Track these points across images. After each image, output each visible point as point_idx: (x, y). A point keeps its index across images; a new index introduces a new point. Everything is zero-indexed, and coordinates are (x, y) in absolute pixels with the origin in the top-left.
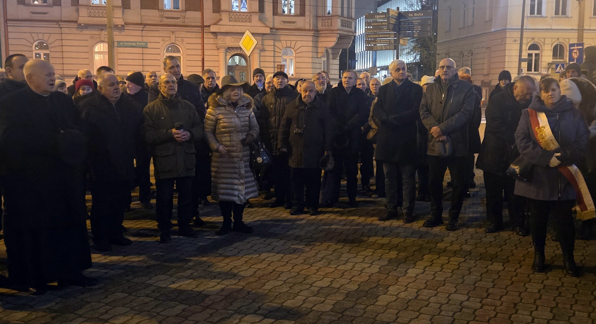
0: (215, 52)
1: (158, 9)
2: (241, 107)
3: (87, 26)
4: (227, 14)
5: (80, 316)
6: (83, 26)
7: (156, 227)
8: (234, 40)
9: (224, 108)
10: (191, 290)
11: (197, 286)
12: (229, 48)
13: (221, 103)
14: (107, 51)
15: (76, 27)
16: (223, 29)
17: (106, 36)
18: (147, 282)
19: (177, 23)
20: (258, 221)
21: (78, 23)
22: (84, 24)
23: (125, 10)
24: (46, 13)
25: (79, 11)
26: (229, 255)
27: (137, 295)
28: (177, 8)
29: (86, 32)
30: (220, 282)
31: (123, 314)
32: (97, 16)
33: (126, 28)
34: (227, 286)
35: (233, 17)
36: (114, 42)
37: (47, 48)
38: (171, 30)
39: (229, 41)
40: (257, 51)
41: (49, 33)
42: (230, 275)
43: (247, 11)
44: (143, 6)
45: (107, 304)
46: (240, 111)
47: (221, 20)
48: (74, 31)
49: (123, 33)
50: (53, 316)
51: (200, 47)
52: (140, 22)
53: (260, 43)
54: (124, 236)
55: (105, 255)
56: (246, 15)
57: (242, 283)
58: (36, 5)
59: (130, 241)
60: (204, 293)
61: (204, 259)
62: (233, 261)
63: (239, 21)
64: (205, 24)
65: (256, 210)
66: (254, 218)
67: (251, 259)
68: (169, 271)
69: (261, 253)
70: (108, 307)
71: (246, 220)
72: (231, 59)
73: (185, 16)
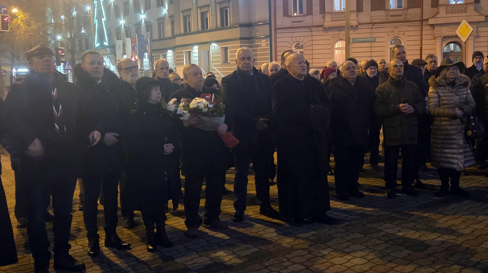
0: (433, 42)
1: (385, 10)
2: (458, 86)
3: (331, 29)
4: (445, 7)
5: (329, 247)
6: (327, 29)
7: (384, 185)
8: (450, 30)
9: (444, 88)
10: (415, 239)
11: (420, 236)
12: (445, 37)
13: (440, 84)
14: (345, 47)
15: (322, 30)
16: (440, 21)
17: (344, 35)
18: (378, 228)
19: (401, 20)
20: (474, 187)
21: (324, 26)
22: (328, 27)
23: (359, 13)
24: (302, 22)
25: (325, 18)
26: (447, 214)
27: (371, 237)
28: (400, 7)
29: (329, 33)
30: (440, 235)
31: (361, 250)
32: (338, 20)
33: (359, 27)
34: (447, 240)
35: (450, 9)
36: (350, 39)
37: (302, 47)
38: (395, 26)
39: (446, 31)
40: (472, 38)
41: (303, 36)
42: (449, 231)
43: (463, 3)
44: (374, 8)
45: (348, 241)
46: (458, 90)
47: (438, 13)
48: (321, 33)
49: (356, 32)
50: (310, 244)
51: (419, 38)
52: (370, 22)
53: (475, 31)
54: (359, 191)
55: (345, 203)
56: (462, 6)
57: (461, 240)
58: (296, 16)
59: (364, 194)
60: (426, 243)
61: (426, 215)
62: (452, 219)
63: (455, 13)
64: (424, 18)
65: (472, 177)
66: (470, 184)
67: (468, 220)
68: (395, 221)
69: (478, 215)
70: (350, 243)
71: (462, 186)
72: (446, 47)
73: (407, 13)
